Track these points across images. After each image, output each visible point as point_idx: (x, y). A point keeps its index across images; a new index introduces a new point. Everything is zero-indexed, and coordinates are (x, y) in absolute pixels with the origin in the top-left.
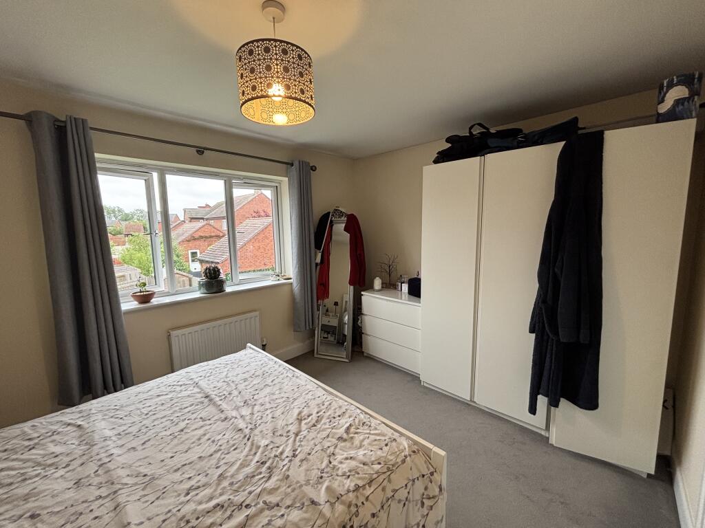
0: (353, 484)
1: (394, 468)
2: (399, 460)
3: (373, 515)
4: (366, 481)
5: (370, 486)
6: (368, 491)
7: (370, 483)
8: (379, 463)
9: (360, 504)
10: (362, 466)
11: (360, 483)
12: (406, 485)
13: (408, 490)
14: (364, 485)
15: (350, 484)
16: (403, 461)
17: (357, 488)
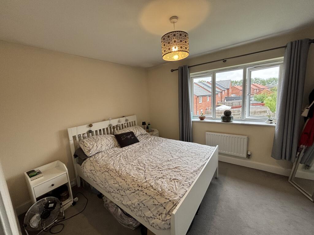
0: (152, 185)
1: (162, 196)
2: (166, 197)
3: (146, 193)
4: (155, 188)
5: (154, 190)
6: (152, 190)
7: (155, 190)
8: (162, 190)
9: (147, 188)
10: (160, 186)
11: (154, 187)
12: (159, 203)
13: (158, 204)
14: (153, 188)
15: (153, 184)
16: (166, 199)
17: (152, 186)
